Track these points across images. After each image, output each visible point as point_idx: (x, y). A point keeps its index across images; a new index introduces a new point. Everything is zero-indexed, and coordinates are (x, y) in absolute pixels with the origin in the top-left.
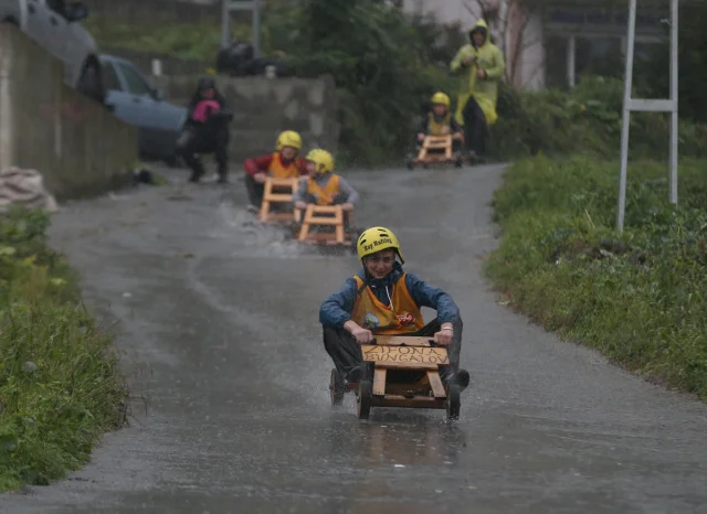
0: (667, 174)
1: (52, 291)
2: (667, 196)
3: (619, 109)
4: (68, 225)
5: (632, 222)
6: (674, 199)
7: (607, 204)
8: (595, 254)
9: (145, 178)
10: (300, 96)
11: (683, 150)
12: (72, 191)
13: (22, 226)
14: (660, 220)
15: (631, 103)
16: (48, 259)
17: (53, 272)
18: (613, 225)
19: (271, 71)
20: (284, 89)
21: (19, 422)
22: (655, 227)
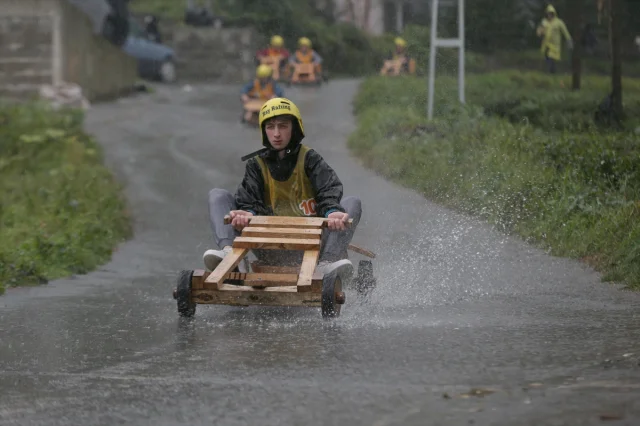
0: (457, 85)
1: (87, 159)
2: (457, 98)
3: (428, 45)
4: (96, 118)
5: (438, 113)
6: (462, 98)
7: (421, 103)
8: (415, 133)
9: (142, 89)
10: (236, 39)
11: (468, 69)
12: (99, 98)
13: (68, 119)
14: (453, 112)
15: (436, 42)
16: (84, 139)
17: (90, 145)
18: (424, 114)
19: (218, 24)
20: (226, 35)
21: (68, 237)
22: (451, 117)
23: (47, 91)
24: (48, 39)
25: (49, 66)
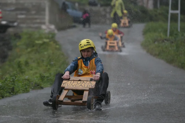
0: (178, 26)
1: (56, 49)
2: (177, 30)
3: (168, 12)
4: (59, 35)
5: (171, 35)
6: (179, 30)
7: (165, 31)
8: (163, 41)
9: (74, 27)
10: (105, 10)
11: (181, 20)
12: (60, 29)
13: (50, 36)
14: (176, 34)
15: (171, 11)
16: (56, 42)
17: (57, 44)
18: (166, 35)
19: (99, 5)
20: (102, 9)
21: (50, 74)
22: (175, 36)
23: (44, 27)
24: (44, 10)
25: (44, 19)
